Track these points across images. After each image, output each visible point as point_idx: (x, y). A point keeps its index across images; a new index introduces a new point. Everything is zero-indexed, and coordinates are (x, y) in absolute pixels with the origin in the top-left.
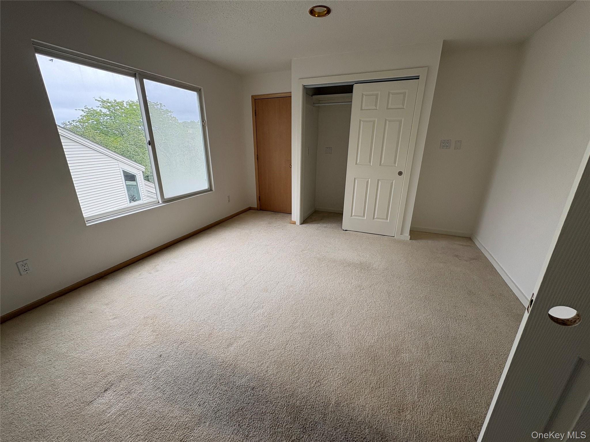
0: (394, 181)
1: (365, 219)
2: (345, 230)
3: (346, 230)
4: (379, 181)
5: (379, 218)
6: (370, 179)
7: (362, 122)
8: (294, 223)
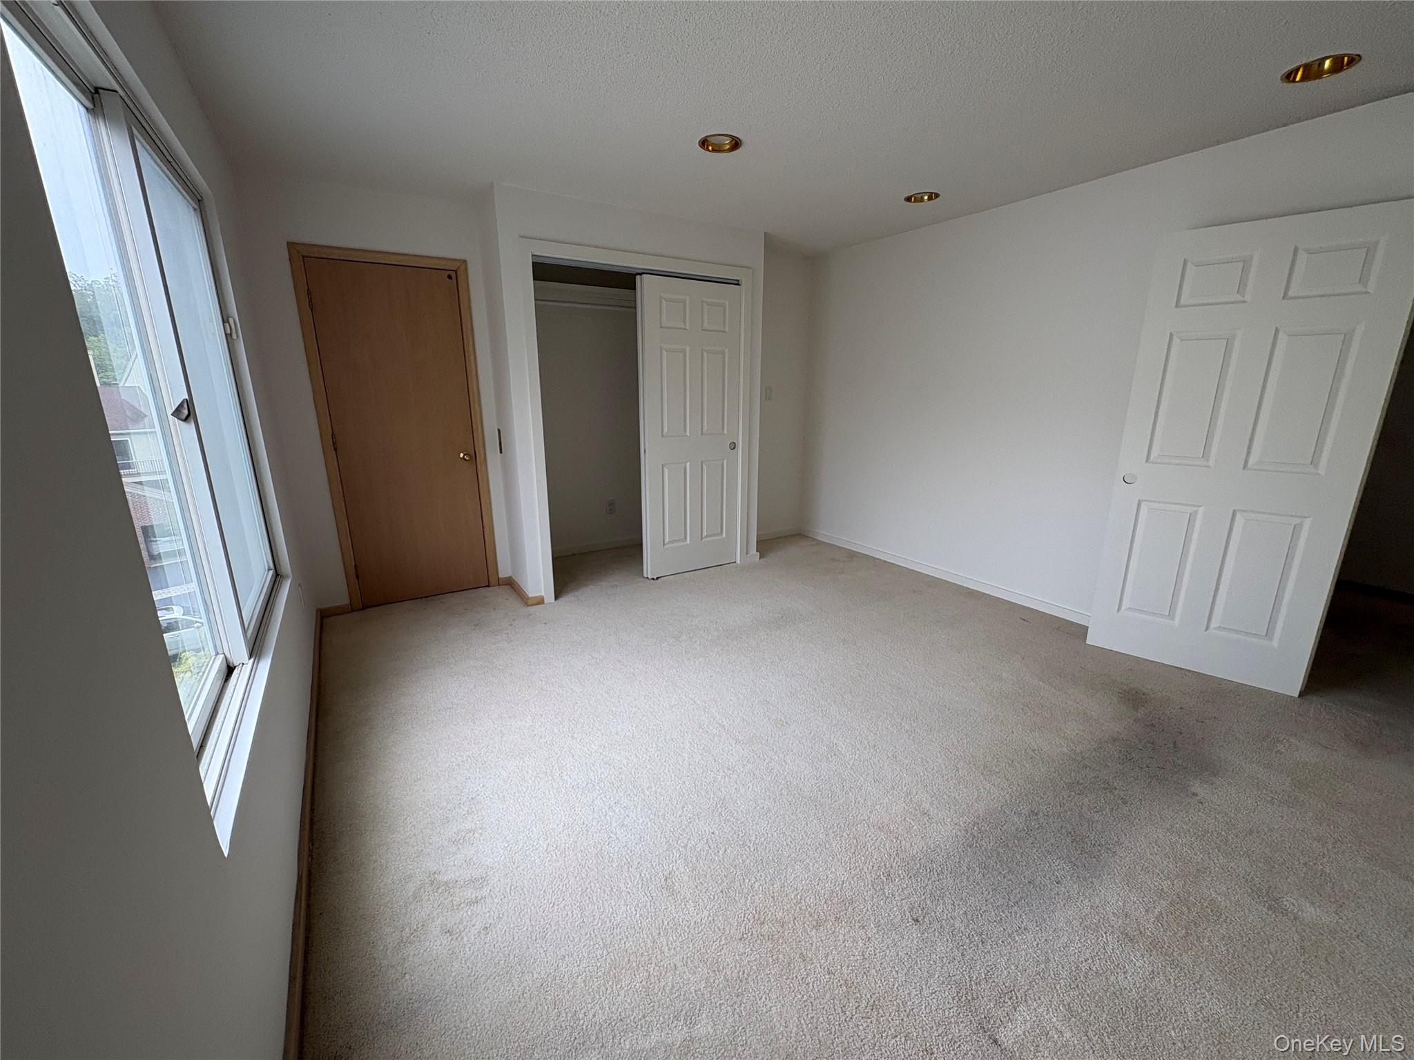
0: (725, 461)
1: (687, 545)
2: (655, 578)
3: (657, 578)
4: (704, 465)
5: (710, 536)
6: (688, 464)
7: (665, 353)
8: (540, 601)
